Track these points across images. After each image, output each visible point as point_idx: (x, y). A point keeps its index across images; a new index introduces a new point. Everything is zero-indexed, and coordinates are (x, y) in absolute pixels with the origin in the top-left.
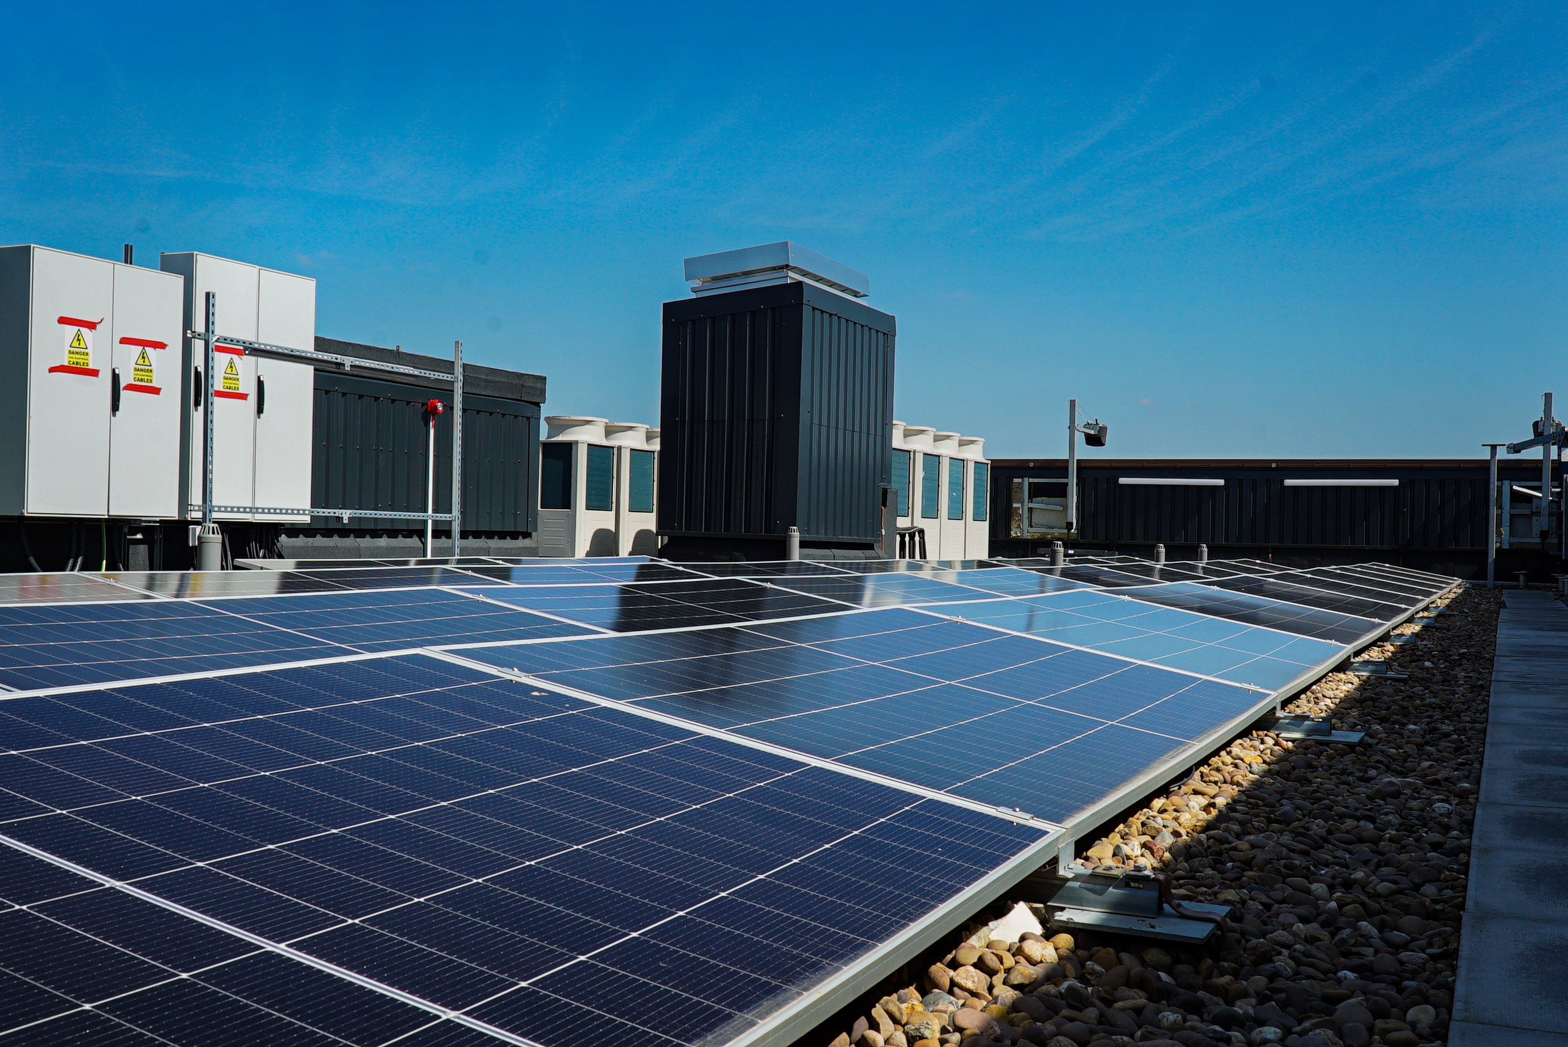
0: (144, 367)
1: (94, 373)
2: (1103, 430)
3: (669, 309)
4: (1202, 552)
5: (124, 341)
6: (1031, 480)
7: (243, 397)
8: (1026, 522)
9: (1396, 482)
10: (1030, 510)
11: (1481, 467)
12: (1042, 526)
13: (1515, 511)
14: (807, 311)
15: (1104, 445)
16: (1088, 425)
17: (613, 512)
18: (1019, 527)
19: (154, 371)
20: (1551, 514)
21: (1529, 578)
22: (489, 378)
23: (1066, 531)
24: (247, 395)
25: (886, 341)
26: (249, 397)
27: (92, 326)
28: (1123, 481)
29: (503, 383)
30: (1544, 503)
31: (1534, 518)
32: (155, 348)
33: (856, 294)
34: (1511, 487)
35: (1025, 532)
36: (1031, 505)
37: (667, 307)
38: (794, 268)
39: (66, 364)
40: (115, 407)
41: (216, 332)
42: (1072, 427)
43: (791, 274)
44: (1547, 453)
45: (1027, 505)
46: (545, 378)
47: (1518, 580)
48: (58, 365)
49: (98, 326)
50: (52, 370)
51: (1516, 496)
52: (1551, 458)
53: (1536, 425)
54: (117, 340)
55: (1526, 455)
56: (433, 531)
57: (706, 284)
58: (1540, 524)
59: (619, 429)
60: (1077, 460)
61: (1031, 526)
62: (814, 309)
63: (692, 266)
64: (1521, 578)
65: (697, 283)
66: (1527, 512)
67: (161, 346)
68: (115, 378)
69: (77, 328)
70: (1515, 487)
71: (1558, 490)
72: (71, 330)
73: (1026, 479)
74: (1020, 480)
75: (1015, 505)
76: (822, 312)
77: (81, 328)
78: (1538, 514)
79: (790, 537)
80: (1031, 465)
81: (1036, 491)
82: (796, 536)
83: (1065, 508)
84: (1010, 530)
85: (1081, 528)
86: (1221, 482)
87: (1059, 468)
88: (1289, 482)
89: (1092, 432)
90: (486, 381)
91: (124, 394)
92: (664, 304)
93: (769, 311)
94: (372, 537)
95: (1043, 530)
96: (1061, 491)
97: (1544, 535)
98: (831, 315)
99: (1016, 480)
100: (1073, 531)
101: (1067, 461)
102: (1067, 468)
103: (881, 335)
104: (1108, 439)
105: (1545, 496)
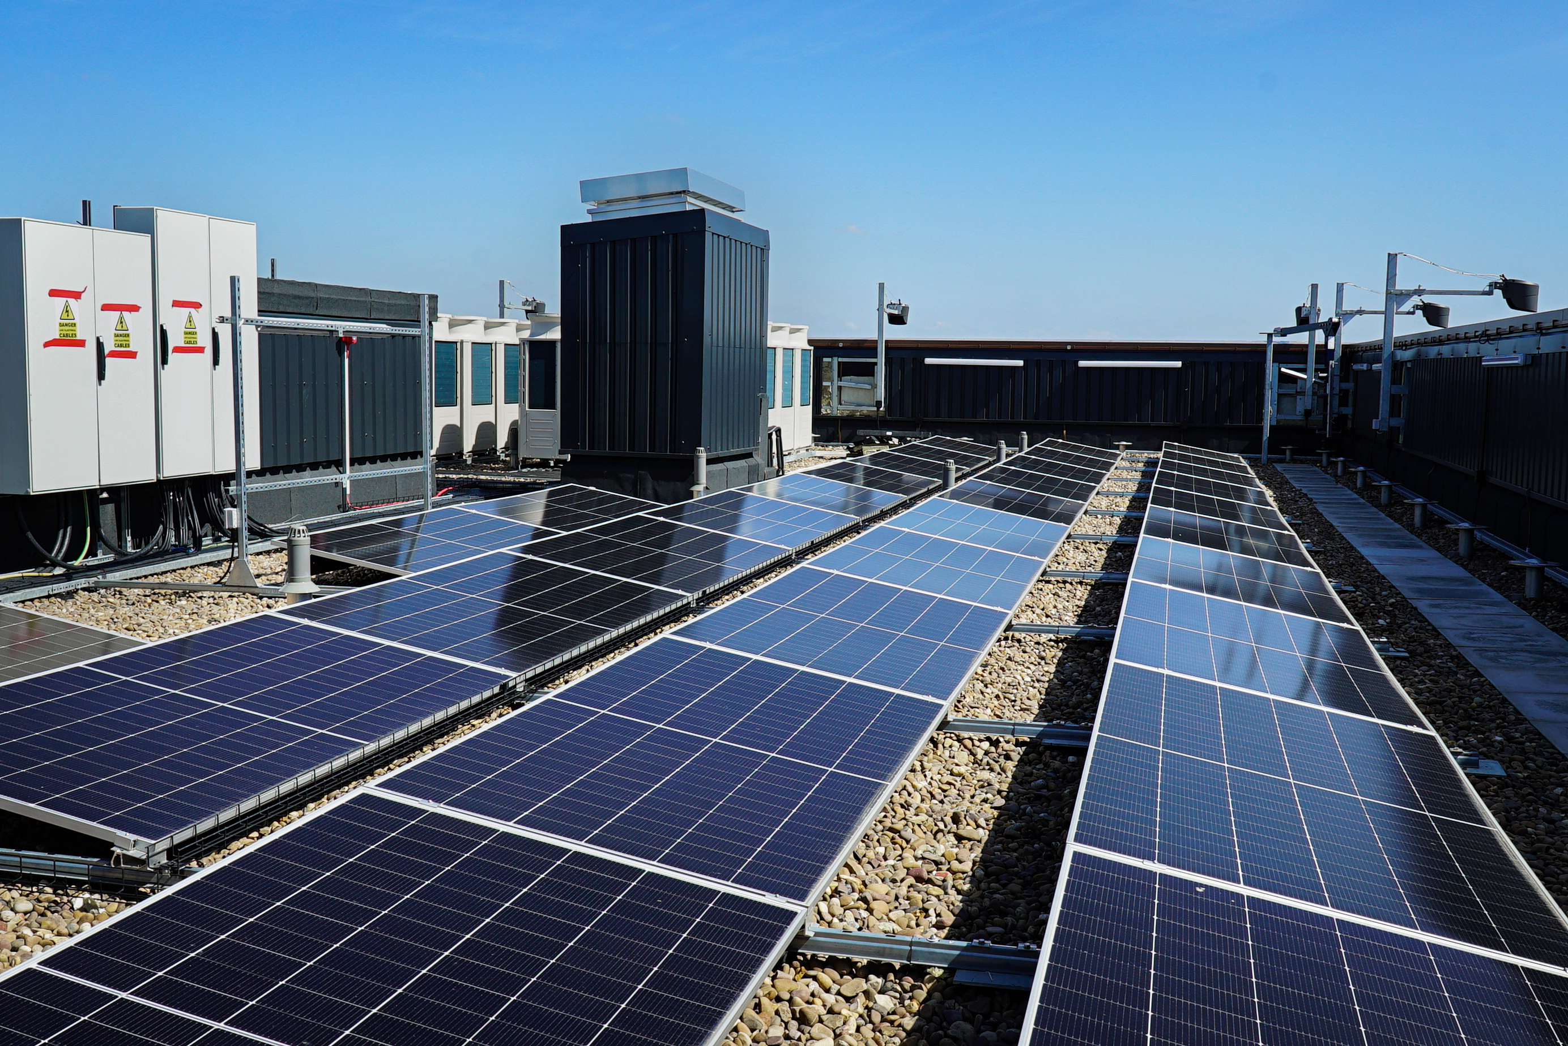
0: (122, 335)
1: (81, 343)
2: (905, 309)
3: (568, 232)
4: (1022, 439)
5: (106, 307)
6: (840, 360)
7: (201, 350)
8: (835, 399)
9: (1178, 364)
10: (840, 388)
11: (1257, 352)
12: (851, 404)
13: (1282, 391)
14: (708, 236)
15: (905, 323)
16: (891, 305)
17: (458, 407)
18: (829, 404)
19: (131, 336)
20: (1314, 394)
21: (1293, 452)
22: (391, 302)
23: (875, 409)
24: (204, 348)
25: (762, 255)
26: (206, 350)
27: (77, 295)
28: (928, 361)
29: (403, 305)
30: (1309, 385)
31: (1298, 397)
32: (130, 311)
33: (732, 209)
34: (1280, 369)
35: (835, 410)
36: (841, 384)
37: (564, 228)
38: (693, 193)
39: (58, 337)
40: (101, 376)
41: (242, 316)
42: (880, 310)
43: (690, 199)
44: (1312, 338)
45: (836, 383)
46: (437, 297)
47: (1285, 454)
48: (51, 339)
49: (83, 295)
50: (47, 345)
51: (1284, 378)
52: (1316, 343)
53: (1299, 310)
54: (99, 307)
55: (1292, 339)
56: (351, 459)
57: (602, 206)
58: (1304, 403)
59: (460, 323)
60: (886, 341)
61: (840, 404)
62: (713, 234)
63: (588, 189)
64: (1288, 452)
65: (591, 206)
66: (1293, 391)
67: (134, 308)
68: (100, 346)
69: (65, 299)
70: (1283, 370)
71: (1325, 375)
72: (61, 301)
73: (835, 359)
74: (829, 360)
75: (825, 384)
76: (719, 236)
77: (69, 299)
78: (1302, 393)
79: (698, 457)
80: (841, 345)
81: (845, 370)
82: (703, 456)
83: (874, 386)
84: (820, 407)
85: (888, 407)
86: (1020, 363)
87: (867, 348)
88: (1083, 363)
89: (896, 312)
90: (389, 305)
91: (109, 361)
92: (562, 227)
93: (671, 237)
94: (298, 472)
95: (852, 408)
96: (868, 370)
97: (1308, 413)
98: (724, 237)
99: (825, 360)
100: (881, 409)
101: (876, 342)
102: (876, 349)
103: (759, 249)
104: (910, 318)
105: (1310, 378)
